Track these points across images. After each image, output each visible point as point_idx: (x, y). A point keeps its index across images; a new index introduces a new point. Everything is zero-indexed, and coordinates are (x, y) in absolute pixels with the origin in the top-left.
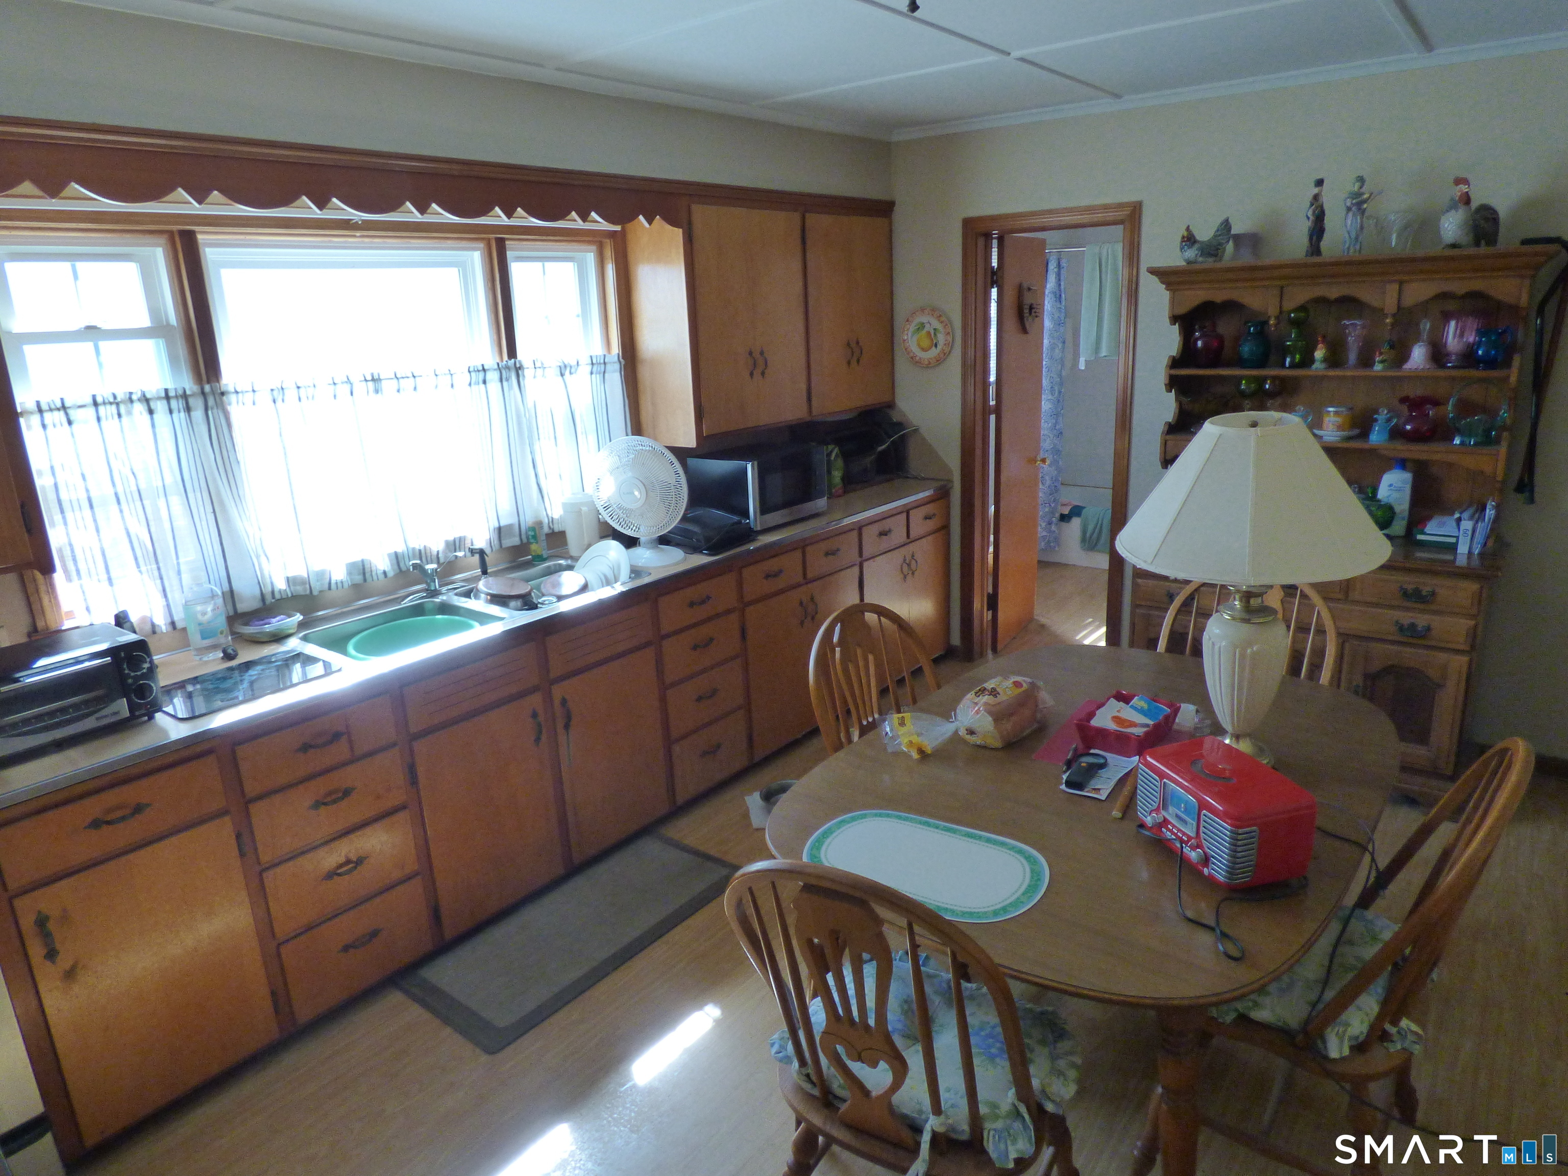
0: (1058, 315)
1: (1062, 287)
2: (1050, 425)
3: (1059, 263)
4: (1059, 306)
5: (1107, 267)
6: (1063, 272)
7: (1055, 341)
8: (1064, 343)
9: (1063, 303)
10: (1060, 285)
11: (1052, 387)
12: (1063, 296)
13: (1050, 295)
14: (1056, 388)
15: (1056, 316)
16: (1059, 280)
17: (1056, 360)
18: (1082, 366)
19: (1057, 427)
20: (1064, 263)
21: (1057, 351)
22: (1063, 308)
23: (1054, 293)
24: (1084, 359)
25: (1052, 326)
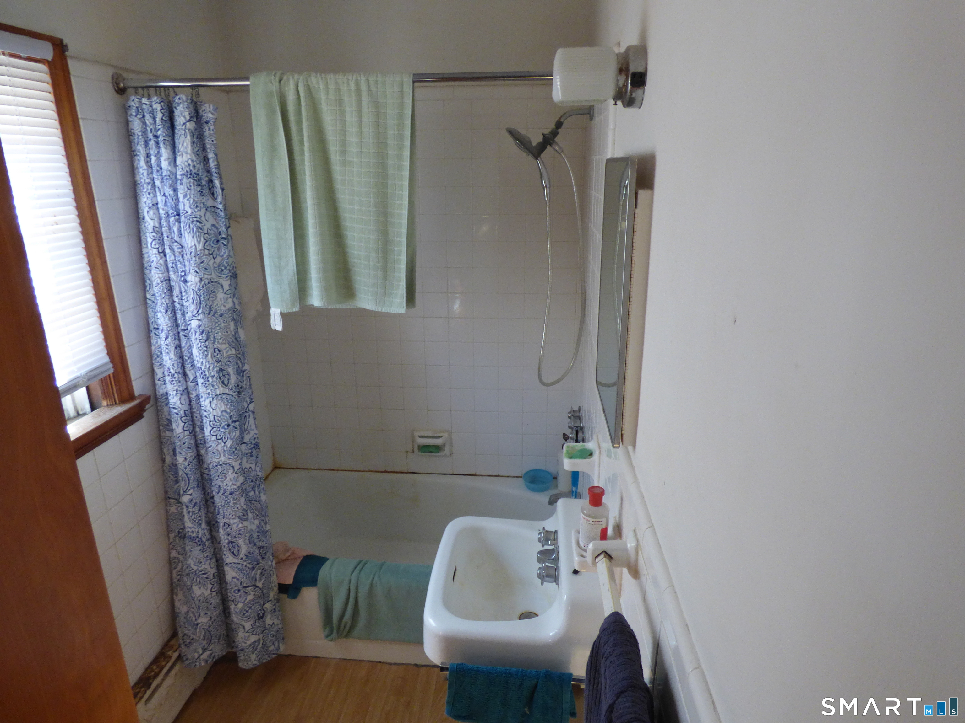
0: (212, 221)
1: (212, 164)
2: (229, 443)
3: (197, 111)
4: (210, 202)
5: (299, 122)
6: (208, 131)
7: (213, 275)
8: (234, 276)
9: (219, 199)
10: (206, 160)
11: (221, 370)
12: (217, 182)
13: (185, 180)
14: (231, 370)
15: (208, 225)
16: (204, 149)
17: (221, 315)
18: (277, 324)
19: (247, 438)
20: (208, 112)
21: (221, 295)
22: (221, 207)
23: (192, 175)
24: (278, 311)
25: (200, 247)
